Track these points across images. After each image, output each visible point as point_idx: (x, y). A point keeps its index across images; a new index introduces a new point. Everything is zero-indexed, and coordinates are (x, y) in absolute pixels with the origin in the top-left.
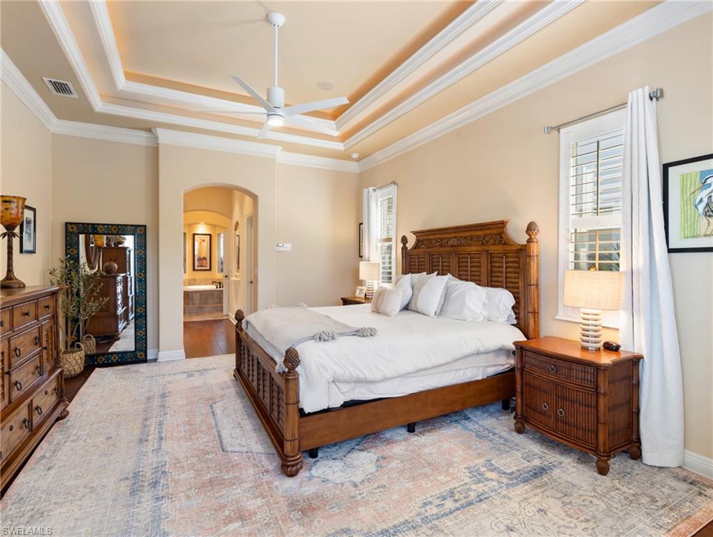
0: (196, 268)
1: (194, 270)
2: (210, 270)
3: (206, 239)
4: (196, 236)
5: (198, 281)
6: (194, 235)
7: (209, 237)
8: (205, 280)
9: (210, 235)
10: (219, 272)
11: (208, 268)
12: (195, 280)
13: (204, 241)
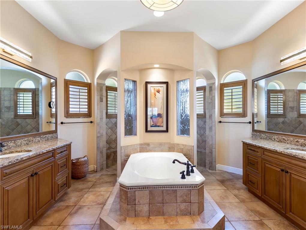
0: (149, 128)
1: (147, 131)
2: (167, 131)
3: (161, 89)
4: (149, 86)
5: (152, 146)
6: (147, 83)
7: (165, 86)
8: (161, 144)
9: (167, 83)
10: (178, 134)
11: (164, 128)
12: (148, 145)
13: (158, 92)
